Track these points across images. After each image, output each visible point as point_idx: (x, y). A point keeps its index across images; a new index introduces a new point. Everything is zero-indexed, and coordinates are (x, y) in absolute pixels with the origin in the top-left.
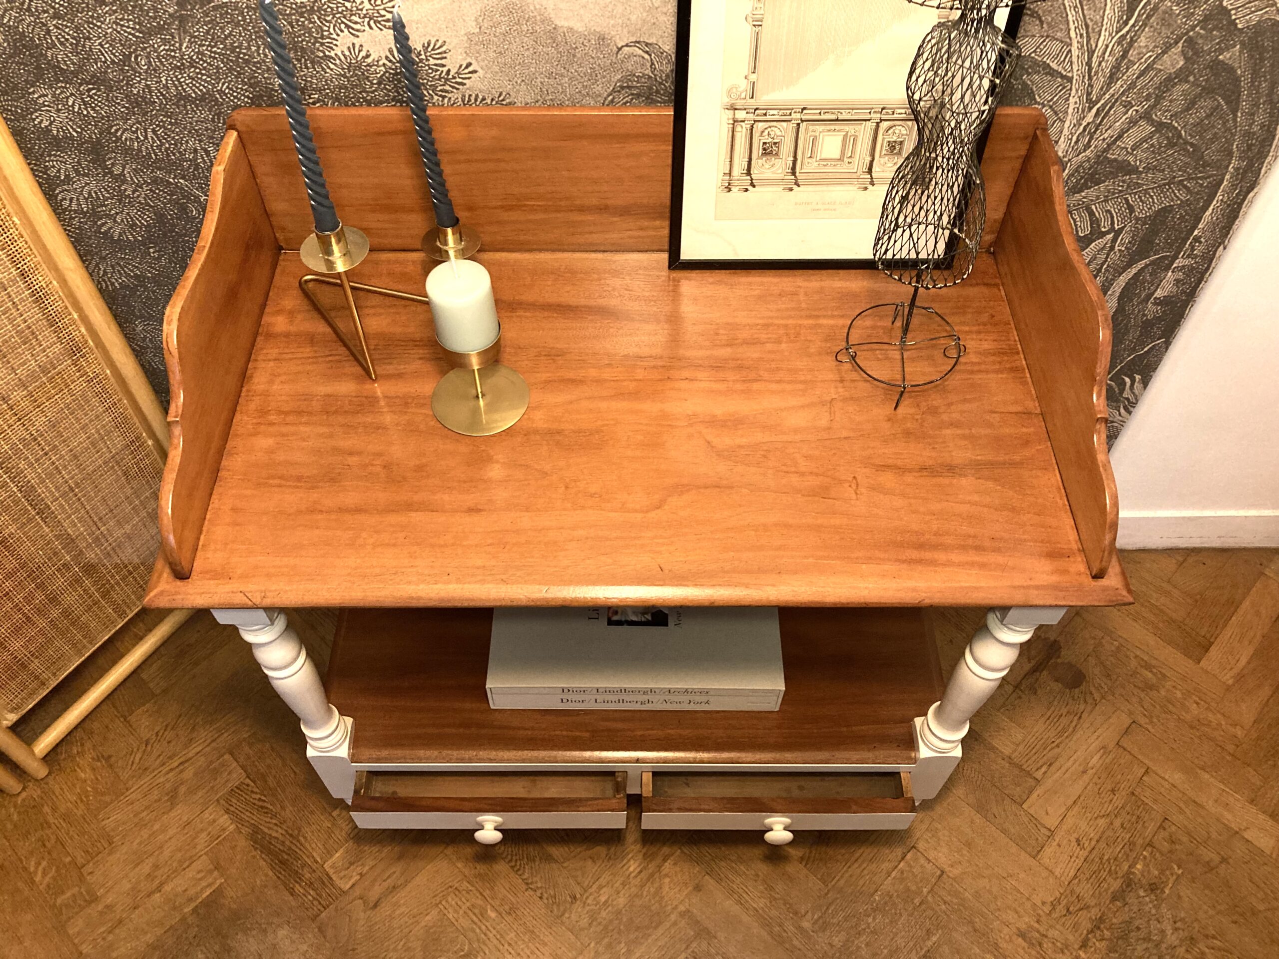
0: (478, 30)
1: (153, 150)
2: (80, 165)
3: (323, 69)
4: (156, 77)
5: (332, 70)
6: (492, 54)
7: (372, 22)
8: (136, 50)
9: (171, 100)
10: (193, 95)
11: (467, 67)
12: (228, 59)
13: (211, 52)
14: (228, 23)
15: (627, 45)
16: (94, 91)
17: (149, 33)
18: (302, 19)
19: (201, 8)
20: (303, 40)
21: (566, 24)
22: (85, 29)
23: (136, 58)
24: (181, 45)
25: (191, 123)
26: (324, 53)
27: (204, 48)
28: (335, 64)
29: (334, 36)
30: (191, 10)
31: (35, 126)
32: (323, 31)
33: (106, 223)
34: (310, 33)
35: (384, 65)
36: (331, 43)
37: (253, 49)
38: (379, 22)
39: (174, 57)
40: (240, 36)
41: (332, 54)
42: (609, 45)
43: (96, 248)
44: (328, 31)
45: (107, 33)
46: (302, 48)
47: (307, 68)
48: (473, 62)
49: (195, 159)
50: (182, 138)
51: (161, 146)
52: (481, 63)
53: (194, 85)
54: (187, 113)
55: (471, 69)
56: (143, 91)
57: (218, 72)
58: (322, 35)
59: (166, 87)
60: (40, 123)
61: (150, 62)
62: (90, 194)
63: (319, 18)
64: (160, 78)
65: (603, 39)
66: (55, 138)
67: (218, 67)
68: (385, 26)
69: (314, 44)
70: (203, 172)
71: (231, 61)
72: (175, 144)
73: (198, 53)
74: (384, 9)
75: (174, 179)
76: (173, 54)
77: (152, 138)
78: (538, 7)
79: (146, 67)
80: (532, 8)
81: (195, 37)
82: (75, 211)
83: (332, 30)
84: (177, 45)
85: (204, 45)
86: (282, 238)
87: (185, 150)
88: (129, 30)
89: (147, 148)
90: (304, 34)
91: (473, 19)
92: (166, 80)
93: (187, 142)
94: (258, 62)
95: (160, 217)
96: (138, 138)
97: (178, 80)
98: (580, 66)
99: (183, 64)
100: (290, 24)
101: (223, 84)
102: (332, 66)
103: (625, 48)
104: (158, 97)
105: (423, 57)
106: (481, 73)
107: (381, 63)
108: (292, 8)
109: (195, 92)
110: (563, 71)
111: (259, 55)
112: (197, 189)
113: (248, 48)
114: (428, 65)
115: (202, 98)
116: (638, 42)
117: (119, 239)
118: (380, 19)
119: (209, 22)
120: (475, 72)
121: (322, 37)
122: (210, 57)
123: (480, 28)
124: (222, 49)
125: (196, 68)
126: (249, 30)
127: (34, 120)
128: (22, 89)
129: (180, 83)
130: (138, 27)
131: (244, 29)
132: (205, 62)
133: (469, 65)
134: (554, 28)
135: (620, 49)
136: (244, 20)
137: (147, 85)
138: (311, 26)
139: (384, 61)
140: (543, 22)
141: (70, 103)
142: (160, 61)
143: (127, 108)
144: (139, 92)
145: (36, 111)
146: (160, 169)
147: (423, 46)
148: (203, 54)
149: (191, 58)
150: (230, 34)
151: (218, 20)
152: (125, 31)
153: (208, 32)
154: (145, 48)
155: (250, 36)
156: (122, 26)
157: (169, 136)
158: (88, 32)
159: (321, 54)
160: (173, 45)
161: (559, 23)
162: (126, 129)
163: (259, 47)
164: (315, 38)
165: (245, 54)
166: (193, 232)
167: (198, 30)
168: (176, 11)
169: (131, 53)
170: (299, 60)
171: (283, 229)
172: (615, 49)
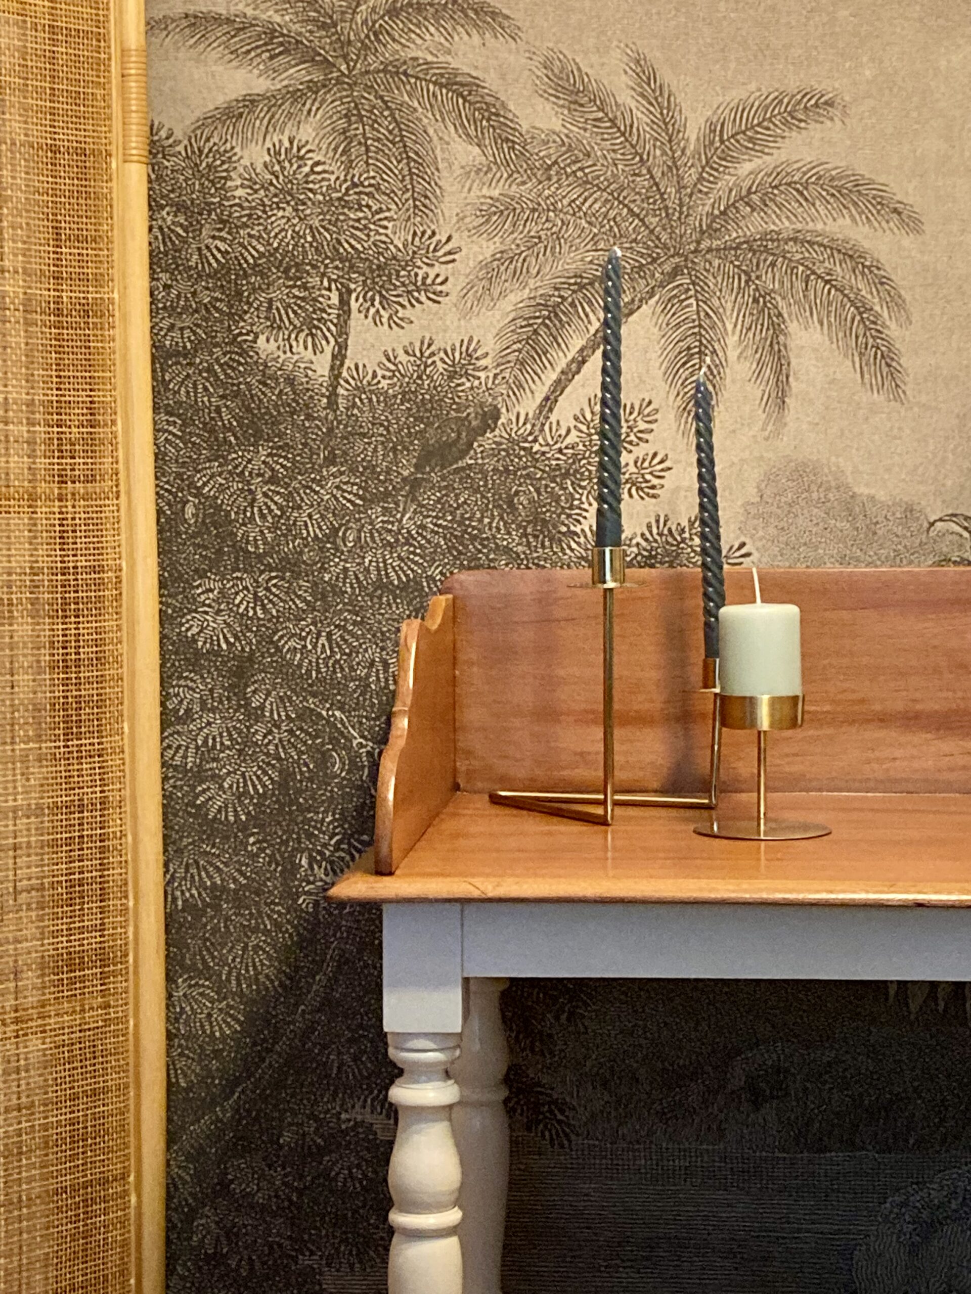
0: (758, 499)
1: (318, 663)
2: (212, 695)
3: (562, 549)
4: (359, 556)
5: (572, 550)
6: (772, 531)
7: (634, 491)
8: (348, 521)
9: (366, 588)
10: (396, 582)
11: (739, 549)
12: (452, 534)
13: (435, 525)
14: (466, 488)
15: (941, 520)
16: (274, 581)
17: (369, 501)
18: (553, 485)
19: (440, 471)
20: (548, 511)
21: (866, 491)
22: (299, 495)
23: (344, 534)
24: (403, 516)
25: (380, 622)
26: (569, 528)
27: (429, 520)
28: (578, 544)
29: (586, 506)
30: (429, 473)
31: (179, 634)
32: (574, 499)
33: (209, 788)
34: (558, 501)
35: (638, 544)
36: (580, 515)
37: (486, 521)
38: (642, 489)
39: (390, 531)
40: (476, 504)
41: (578, 529)
42: (918, 519)
43: (177, 832)
44: (580, 499)
45: (322, 500)
46: (544, 519)
47: (543, 547)
48: (747, 541)
49: (368, 676)
50: (360, 645)
51: (329, 658)
52: (760, 544)
53: (401, 569)
54: (380, 608)
55: (743, 551)
56: (337, 578)
57: (435, 552)
58: (572, 505)
59: (367, 570)
60: (188, 630)
61: (360, 538)
62: (205, 741)
63: (573, 483)
64: (364, 558)
65: (911, 511)
66: (197, 653)
67: (438, 545)
68: (648, 494)
69: (559, 516)
70: (371, 697)
71: (456, 537)
72: (349, 655)
73: (419, 527)
74: (651, 473)
75: (328, 710)
76: (390, 527)
77: (323, 645)
78: (833, 469)
79: (351, 544)
80: (826, 470)
81: (423, 506)
82: (176, 768)
83: (584, 499)
84: (399, 516)
85: (429, 516)
86: (464, 768)
87: (358, 664)
88: (349, 497)
89: (310, 662)
90: (550, 504)
91: (755, 485)
92: (371, 561)
93: (366, 650)
94: (487, 538)
95: (286, 776)
96: (305, 647)
97: (384, 561)
98: (881, 546)
99: (397, 540)
100: (538, 491)
101: (437, 568)
102: (574, 545)
103: (939, 524)
104: (352, 587)
105: (687, 535)
106: (755, 556)
107: (634, 542)
108: (543, 471)
109: (399, 577)
110: (859, 553)
111: (490, 529)
112: (353, 727)
113: (480, 520)
114: (691, 547)
115: (403, 587)
116: (955, 515)
117: (215, 817)
118: (643, 485)
119: (446, 487)
120: (748, 555)
121: (571, 508)
122: (432, 531)
123: (761, 497)
124: (450, 521)
125: (411, 545)
126: (487, 498)
127: (182, 625)
128: (187, 581)
129: (385, 565)
130: (361, 492)
131: (483, 497)
132: (424, 537)
133: (743, 545)
134: (852, 497)
135: (932, 524)
136: (485, 485)
137: (345, 570)
138: (561, 492)
139: (639, 539)
140: (838, 488)
141: (237, 602)
142: (372, 537)
143: (308, 603)
144: (331, 579)
145: (190, 611)
146: (314, 695)
147: (689, 521)
148: (423, 527)
149: (409, 532)
150: (465, 502)
151: (456, 485)
152: (345, 498)
153: (439, 501)
154: (360, 519)
155: (487, 505)
156: (344, 491)
157: (346, 641)
158: (302, 500)
159: (564, 529)
160: (394, 516)
161: (856, 490)
162: (294, 635)
163: (492, 518)
164: (563, 508)
165: (474, 528)
166: (323, 801)
167: (429, 499)
168: (412, 473)
169: (341, 525)
170: (536, 537)
171: (469, 753)
172: (926, 525)
